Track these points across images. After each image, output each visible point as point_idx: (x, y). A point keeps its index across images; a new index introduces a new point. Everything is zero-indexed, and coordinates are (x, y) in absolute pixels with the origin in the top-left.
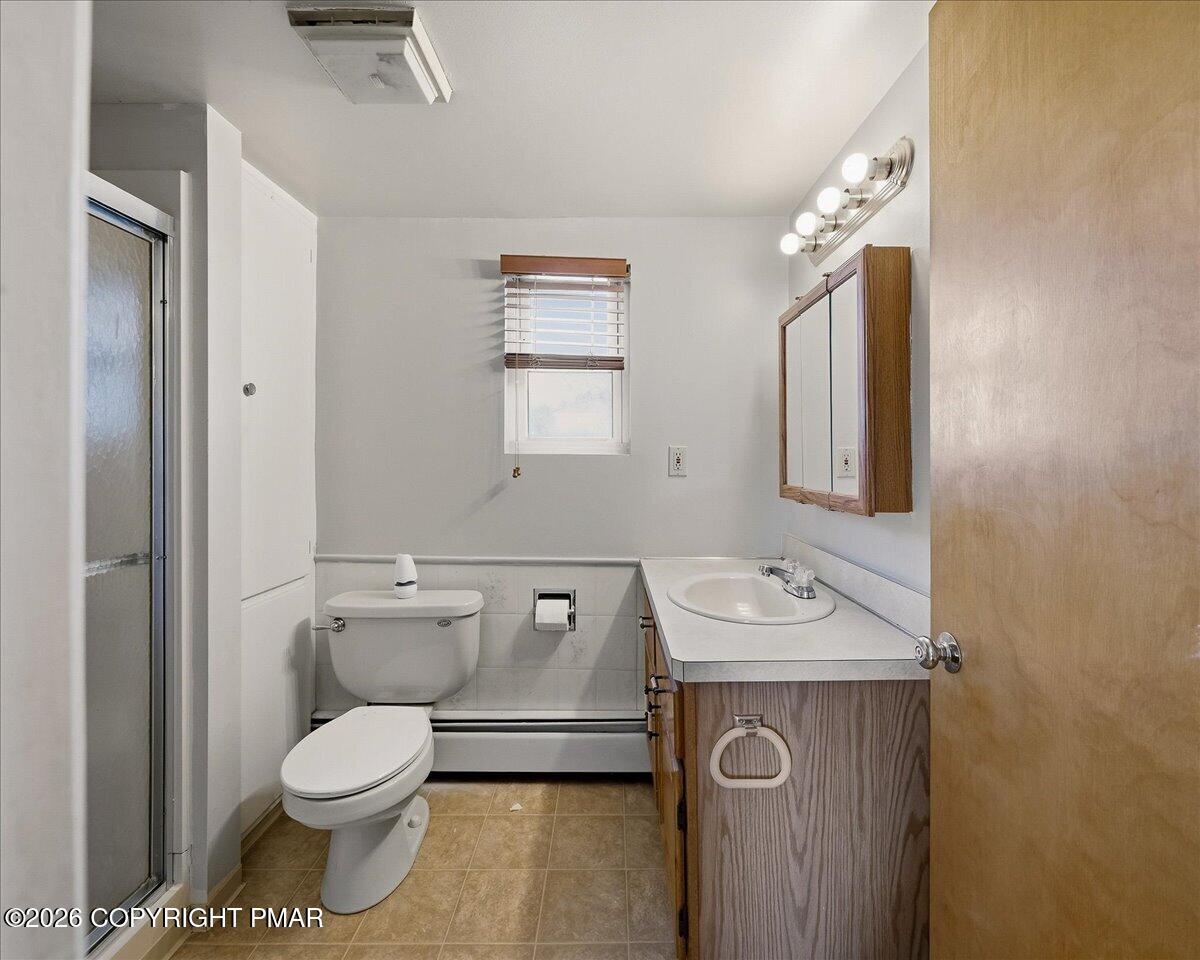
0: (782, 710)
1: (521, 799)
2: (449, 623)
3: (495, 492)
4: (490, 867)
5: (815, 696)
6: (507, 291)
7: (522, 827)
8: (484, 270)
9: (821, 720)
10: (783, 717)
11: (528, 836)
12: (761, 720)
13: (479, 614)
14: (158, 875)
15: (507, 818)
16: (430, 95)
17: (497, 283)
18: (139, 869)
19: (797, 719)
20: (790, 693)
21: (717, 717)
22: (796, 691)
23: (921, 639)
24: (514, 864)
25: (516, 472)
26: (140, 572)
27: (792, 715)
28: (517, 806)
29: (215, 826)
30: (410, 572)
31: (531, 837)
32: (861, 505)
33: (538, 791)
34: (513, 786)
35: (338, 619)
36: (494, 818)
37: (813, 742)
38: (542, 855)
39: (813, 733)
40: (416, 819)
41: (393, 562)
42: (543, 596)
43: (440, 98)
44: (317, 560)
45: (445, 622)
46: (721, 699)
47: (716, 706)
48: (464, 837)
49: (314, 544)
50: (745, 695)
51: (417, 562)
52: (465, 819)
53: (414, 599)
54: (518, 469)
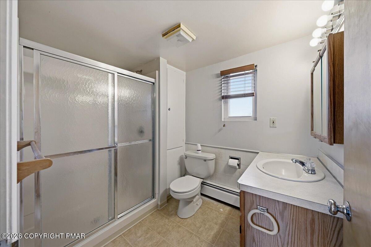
0: (276, 210)
1: (223, 209)
2: (206, 161)
3: (220, 130)
4: (210, 221)
5: (290, 208)
6: (223, 80)
7: (221, 216)
8: (217, 76)
9: (293, 219)
10: (276, 211)
11: (222, 218)
12: (267, 210)
13: (214, 160)
14: (153, 197)
15: (218, 212)
16: (190, 40)
17: (221, 78)
18: (151, 194)
19: (282, 214)
20: (279, 204)
21: (251, 204)
22: (282, 205)
23: (330, 200)
24: (216, 224)
25: (224, 126)
26: (151, 142)
27: (280, 213)
28: (222, 210)
29: (161, 192)
30: (200, 148)
31: (222, 219)
32: (327, 140)
33: (228, 208)
34: (222, 205)
35: (186, 156)
36: (215, 210)
37: (289, 225)
38: (223, 225)
39: (289, 222)
40: (198, 204)
41: (196, 145)
42: (231, 158)
43: (193, 40)
44: (185, 143)
45: (205, 160)
46: (253, 199)
47: (251, 200)
48: (207, 212)
49: (185, 140)
50: (261, 200)
51: (201, 146)
52: (209, 208)
53: (200, 154)
54: (225, 125)
